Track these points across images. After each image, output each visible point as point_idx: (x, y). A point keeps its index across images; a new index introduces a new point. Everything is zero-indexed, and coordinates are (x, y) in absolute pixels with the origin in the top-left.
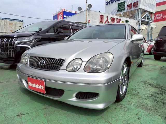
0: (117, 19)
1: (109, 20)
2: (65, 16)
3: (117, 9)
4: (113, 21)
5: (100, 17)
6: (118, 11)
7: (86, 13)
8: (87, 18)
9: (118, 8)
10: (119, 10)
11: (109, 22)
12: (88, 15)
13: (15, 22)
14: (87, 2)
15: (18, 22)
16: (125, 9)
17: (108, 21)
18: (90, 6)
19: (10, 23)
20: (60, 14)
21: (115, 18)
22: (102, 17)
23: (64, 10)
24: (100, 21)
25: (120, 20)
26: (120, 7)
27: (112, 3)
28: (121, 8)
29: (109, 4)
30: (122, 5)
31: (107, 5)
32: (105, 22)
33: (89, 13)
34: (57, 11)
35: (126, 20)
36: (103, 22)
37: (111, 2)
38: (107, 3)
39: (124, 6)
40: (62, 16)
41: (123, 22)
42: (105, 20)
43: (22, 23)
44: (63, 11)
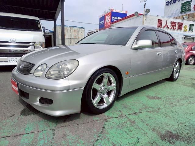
0: (179, 23)
1: (169, 25)
2: (114, 18)
3: (180, 10)
4: (174, 25)
5: (158, 21)
6: (181, 12)
7: (143, 18)
8: (143, 22)
9: (182, 9)
10: (183, 11)
11: (169, 26)
12: (145, 20)
13: (78, 29)
14: (145, 7)
15: (81, 29)
16: (190, 10)
17: (167, 26)
18: (148, 11)
19: (74, 30)
20: (108, 16)
21: (176, 23)
22: (160, 22)
23: (113, 10)
24: (158, 26)
25: (182, 24)
26: (184, 7)
27: (175, 2)
28: (185, 9)
29: (169, 4)
30: (188, 5)
31: (168, 5)
32: (164, 27)
33: (146, 17)
34: (105, 12)
35: (190, 24)
36: (161, 27)
37: (172, 2)
38: (168, 3)
39: (190, 6)
40: (110, 17)
41: (187, 26)
42: (164, 24)
43: (84, 29)
44: (112, 12)
